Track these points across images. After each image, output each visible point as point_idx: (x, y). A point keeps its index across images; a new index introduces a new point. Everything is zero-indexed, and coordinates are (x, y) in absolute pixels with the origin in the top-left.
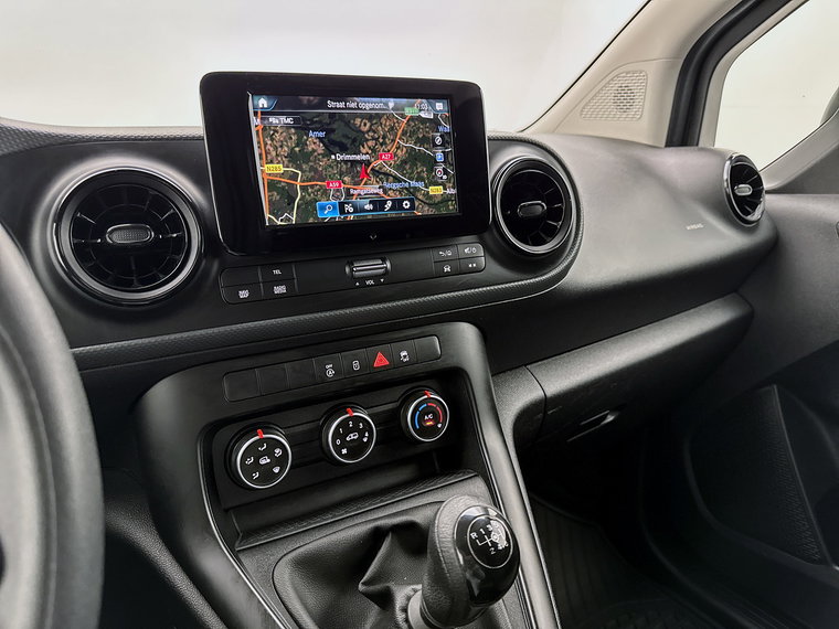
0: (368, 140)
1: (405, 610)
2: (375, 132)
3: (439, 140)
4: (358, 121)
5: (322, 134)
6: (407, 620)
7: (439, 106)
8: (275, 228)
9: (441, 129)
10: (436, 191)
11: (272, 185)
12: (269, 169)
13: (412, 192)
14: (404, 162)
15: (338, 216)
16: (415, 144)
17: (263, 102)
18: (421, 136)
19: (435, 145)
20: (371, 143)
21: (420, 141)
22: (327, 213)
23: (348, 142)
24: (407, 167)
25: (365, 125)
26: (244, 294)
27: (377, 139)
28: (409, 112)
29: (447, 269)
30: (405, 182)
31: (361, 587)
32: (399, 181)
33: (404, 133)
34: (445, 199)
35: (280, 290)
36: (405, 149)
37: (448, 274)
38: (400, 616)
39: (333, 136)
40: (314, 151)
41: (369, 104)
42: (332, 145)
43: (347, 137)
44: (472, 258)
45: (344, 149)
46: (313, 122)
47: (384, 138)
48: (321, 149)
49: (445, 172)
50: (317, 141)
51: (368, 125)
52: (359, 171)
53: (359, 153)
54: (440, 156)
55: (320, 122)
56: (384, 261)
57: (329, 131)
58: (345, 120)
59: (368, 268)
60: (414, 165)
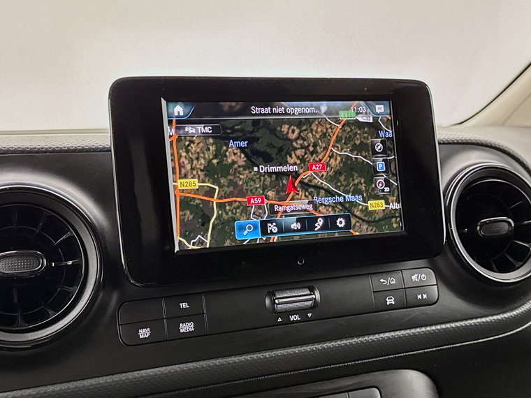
0: (295, 149)
2: (304, 139)
3: (379, 147)
4: (285, 128)
5: (243, 144)
7: (380, 108)
8: (185, 254)
9: (381, 134)
10: (376, 206)
11: (185, 204)
12: (182, 185)
13: (348, 208)
14: (338, 173)
15: (259, 238)
16: (351, 151)
17: (179, 110)
18: (358, 142)
19: (375, 153)
20: (300, 152)
21: (355, 149)
22: (248, 234)
23: (273, 152)
24: (342, 178)
25: (293, 131)
26: (144, 333)
27: (306, 148)
28: (344, 116)
29: (391, 301)
30: (340, 195)
32: (332, 194)
33: (338, 140)
34: (388, 216)
35: (186, 327)
36: (339, 158)
37: (392, 308)
39: (256, 146)
40: (234, 162)
41: (298, 109)
42: (254, 156)
43: (271, 145)
44: (422, 287)
45: (268, 160)
46: (234, 131)
47: (315, 145)
48: (242, 160)
49: (388, 183)
50: (238, 151)
51: (297, 131)
52: (285, 185)
53: (285, 163)
54: (381, 166)
55: (242, 130)
56: (312, 290)
57: (252, 140)
58: (270, 127)
59: (293, 299)
60: (350, 176)
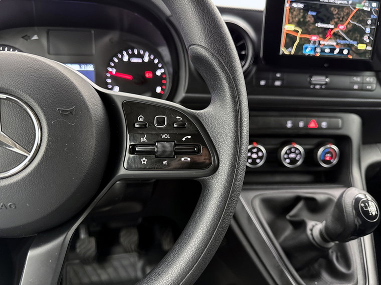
0: (334, 18)
1: (311, 230)
2: (339, 14)
3: (369, 22)
4: (332, 9)
5: (314, 14)
6: (312, 234)
7: (374, 5)
9: (372, 16)
10: (362, 47)
11: (288, 35)
12: (288, 27)
13: (349, 46)
14: (350, 31)
15: (312, 53)
16: (357, 23)
18: (361, 19)
19: (367, 24)
20: (336, 20)
21: (359, 22)
22: (308, 51)
23: (325, 18)
24: (351, 33)
25: (335, 11)
27: (339, 18)
28: (358, 6)
29: (356, 87)
30: (348, 40)
31: (288, 217)
32: (344, 39)
33: (353, 16)
34: (366, 51)
35: (278, 83)
36: (351, 25)
37: (356, 90)
38: (309, 232)
39: (320, 15)
40: (309, 21)
42: (318, 19)
43: (325, 16)
44: (369, 83)
45: (323, 22)
46: (312, 7)
47: (343, 18)
48: (312, 20)
49: (369, 38)
50: (311, 17)
51: (337, 11)
53: (328, 23)
54: (368, 30)
55: (315, 8)
56: (327, 78)
57: (318, 13)
58: (326, 8)
59: (319, 80)
60: (354, 33)
